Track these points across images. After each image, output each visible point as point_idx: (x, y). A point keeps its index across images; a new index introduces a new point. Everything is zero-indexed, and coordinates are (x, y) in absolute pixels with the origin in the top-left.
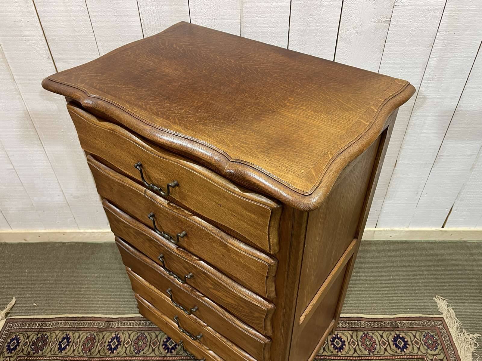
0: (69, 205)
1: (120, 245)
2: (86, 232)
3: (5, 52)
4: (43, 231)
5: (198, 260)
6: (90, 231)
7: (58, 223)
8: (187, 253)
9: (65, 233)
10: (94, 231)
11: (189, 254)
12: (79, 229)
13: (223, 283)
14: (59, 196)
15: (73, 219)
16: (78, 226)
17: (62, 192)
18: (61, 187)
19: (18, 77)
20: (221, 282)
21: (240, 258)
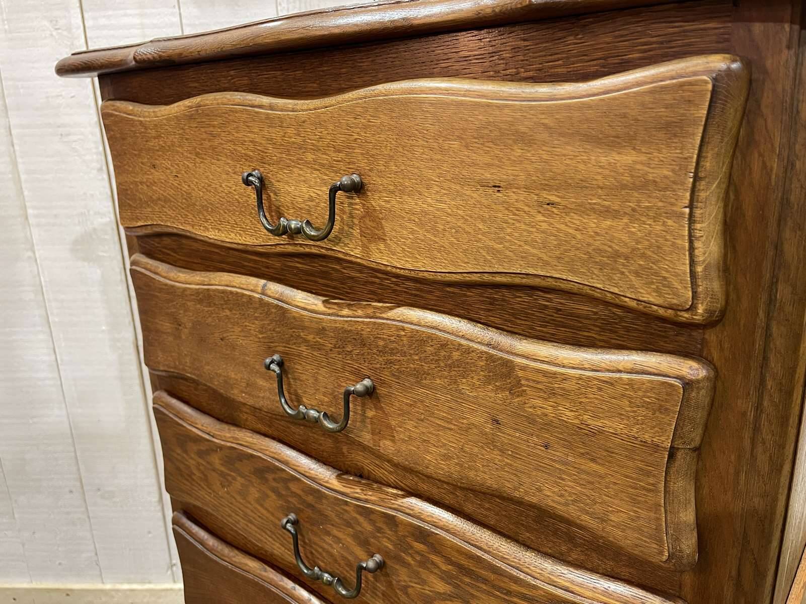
0: (89, 517)
1: (183, 533)
2: (118, 591)
3: (19, 160)
4: (25, 585)
5: (404, 497)
6: (126, 586)
7: (60, 564)
8: (368, 485)
9: (71, 590)
10: (135, 586)
11: (375, 486)
12: (103, 583)
13: (486, 557)
14: (71, 492)
15: (93, 554)
16: (101, 575)
17: (78, 484)
18: (79, 469)
19: (36, 212)
20: (479, 553)
21: (560, 400)
